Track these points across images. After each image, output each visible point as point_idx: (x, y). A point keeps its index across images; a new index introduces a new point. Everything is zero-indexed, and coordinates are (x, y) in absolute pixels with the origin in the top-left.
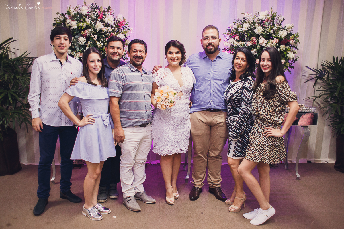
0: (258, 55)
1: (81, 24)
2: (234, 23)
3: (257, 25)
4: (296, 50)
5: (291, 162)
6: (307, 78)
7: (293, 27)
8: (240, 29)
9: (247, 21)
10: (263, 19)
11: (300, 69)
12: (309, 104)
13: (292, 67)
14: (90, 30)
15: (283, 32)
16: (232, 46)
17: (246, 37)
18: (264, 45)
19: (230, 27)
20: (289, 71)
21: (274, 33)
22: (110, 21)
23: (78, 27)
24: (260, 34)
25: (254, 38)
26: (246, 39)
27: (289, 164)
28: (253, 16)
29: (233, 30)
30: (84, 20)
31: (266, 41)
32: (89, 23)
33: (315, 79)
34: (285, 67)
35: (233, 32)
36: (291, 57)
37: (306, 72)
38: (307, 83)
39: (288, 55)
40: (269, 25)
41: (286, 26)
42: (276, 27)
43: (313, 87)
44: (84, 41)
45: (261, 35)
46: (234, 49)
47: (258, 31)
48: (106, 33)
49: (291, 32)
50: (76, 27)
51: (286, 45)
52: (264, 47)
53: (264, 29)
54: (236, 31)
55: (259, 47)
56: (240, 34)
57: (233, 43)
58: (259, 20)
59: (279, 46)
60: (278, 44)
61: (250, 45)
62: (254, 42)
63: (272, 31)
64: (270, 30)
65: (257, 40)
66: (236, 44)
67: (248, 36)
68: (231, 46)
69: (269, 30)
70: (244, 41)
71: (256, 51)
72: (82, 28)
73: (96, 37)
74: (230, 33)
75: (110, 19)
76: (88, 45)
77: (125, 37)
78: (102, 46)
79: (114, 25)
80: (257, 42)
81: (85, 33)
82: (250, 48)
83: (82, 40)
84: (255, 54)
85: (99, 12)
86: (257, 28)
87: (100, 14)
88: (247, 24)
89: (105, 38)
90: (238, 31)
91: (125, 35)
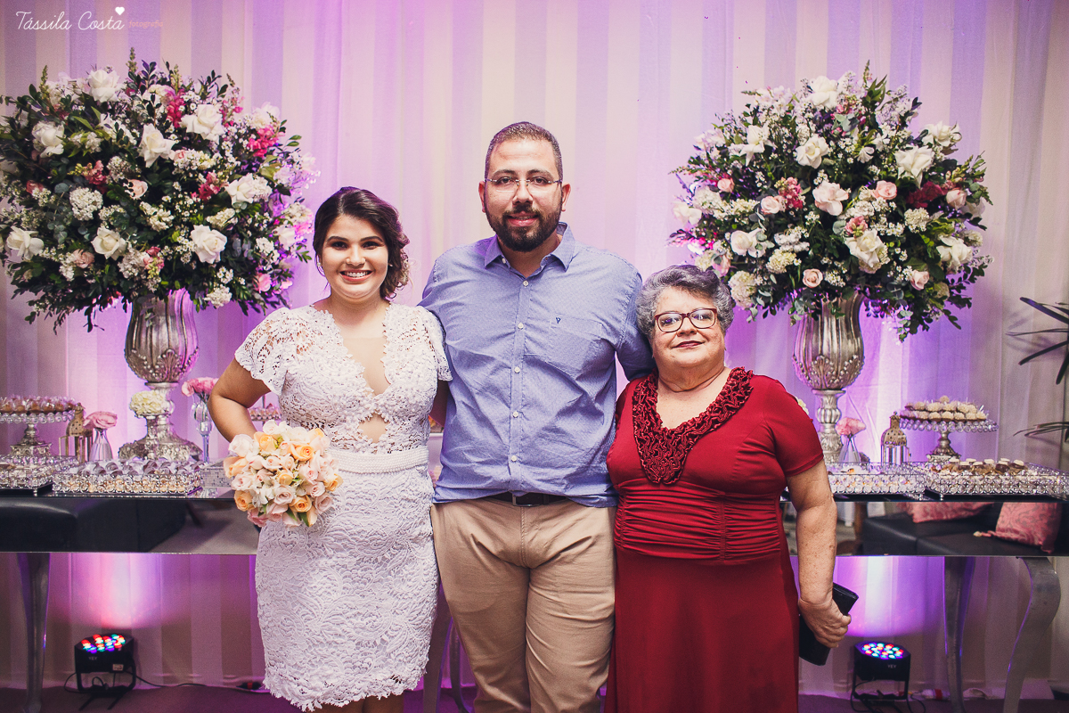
0: (810, 253)
1: (77, 138)
3: (802, 129)
4: (974, 232)
5: (979, 695)
6: (1030, 346)
7: (957, 137)
8: (733, 150)
9: (762, 118)
10: (829, 106)
11: (998, 308)
12: (1045, 452)
13: (963, 302)
14: (116, 160)
15: (917, 155)
16: (708, 218)
17: (760, 181)
18: (836, 209)
19: (701, 147)
20: (953, 319)
21: (876, 158)
22: (205, 125)
23: (69, 147)
24: (816, 168)
25: (792, 184)
26: (761, 187)
27: (972, 701)
28: (789, 94)
29: (709, 157)
30: (95, 122)
31: (843, 195)
32: (112, 133)
33: (1064, 347)
34: (931, 301)
35: (707, 162)
36: (956, 257)
37: (1023, 321)
38: (1029, 364)
39: (940, 249)
40: (852, 128)
41: (925, 133)
42: (882, 134)
43: (1058, 381)
44: (94, 203)
45: (820, 168)
46: (716, 230)
47: (807, 151)
48: (187, 173)
49: (950, 157)
50: (59, 150)
51: (931, 211)
52: (835, 218)
53: (832, 143)
54: (723, 157)
55: (812, 217)
56: (735, 170)
57: (708, 206)
58: (814, 111)
59: (900, 213)
60: (893, 205)
61: (774, 211)
62: (790, 197)
63: (865, 154)
64: (860, 147)
65: (808, 190)
66: (722, 210)
67: (769, 174)
68: (701, 221)
69: (853, 148)
70: (753, 198)
71: (802, 235)
72: (81, 153)
73: (139, 188)
74: (697, 167)
75: (203, 119)
76: (107, 221)
77: (269, 190)
78: (167, 223)
79: (229, 143)
80: (805, 200)
81: (94, 171)
82: (776, 224)
83: (84, 201)
84: (798, 248)
85: (169, 94)
86: (805, 140)
87: (173, 103)
88: (761, 125)
89: (182, 192)
90: (728, 158)
91: (271, 183)
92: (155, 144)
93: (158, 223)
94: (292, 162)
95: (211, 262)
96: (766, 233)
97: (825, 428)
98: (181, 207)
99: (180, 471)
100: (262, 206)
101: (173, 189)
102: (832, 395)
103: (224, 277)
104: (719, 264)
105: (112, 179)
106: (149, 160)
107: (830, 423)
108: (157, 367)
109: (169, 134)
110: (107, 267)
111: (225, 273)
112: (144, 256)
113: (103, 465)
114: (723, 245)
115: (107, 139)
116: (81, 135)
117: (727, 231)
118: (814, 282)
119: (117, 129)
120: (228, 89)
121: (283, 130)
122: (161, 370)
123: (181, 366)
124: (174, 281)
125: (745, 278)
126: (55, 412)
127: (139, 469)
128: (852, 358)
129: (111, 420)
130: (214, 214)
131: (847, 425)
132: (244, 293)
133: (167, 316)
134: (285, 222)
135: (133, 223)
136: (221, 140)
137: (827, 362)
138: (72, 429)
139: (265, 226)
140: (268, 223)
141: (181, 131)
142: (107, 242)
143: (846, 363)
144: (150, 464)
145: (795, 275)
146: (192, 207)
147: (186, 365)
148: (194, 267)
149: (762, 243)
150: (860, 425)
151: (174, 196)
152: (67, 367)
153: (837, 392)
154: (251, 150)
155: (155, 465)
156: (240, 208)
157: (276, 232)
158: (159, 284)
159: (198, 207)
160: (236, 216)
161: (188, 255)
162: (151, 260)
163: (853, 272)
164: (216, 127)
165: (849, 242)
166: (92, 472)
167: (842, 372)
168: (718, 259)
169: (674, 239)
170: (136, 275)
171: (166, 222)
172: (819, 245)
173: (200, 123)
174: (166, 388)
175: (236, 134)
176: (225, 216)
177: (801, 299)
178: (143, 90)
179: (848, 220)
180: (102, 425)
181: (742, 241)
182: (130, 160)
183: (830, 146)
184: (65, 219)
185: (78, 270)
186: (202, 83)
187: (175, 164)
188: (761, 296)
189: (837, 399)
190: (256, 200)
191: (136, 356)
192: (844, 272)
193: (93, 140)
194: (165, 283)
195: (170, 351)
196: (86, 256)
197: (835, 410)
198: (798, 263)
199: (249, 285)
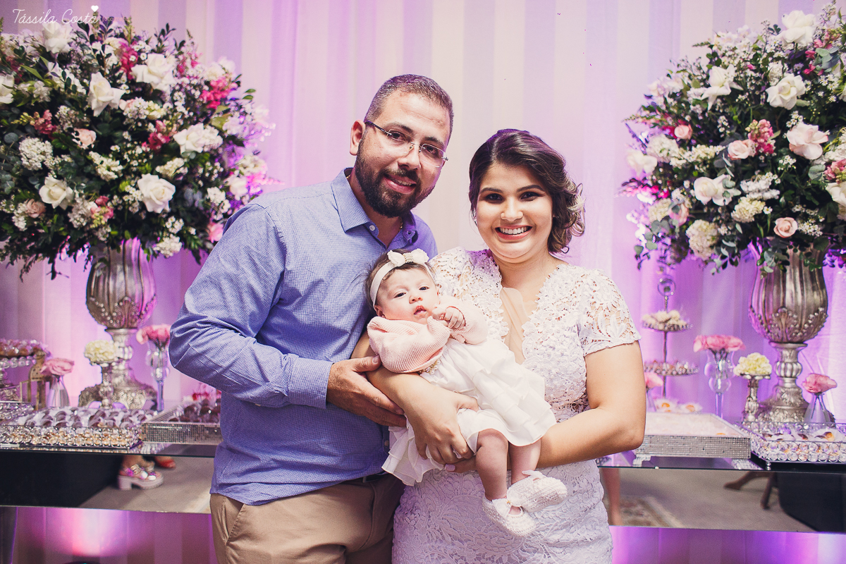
0: (782, 200)
1: (24, 87)
2: (668, 75)
3: (775, 68)
8: (693, 94)
10: (804, 43)
14: (63, 110)
16: (664, 166)
17: (723, 126)
18: (813, 153)
19: (655, 94)
22: (155, 75)
23: (18, 96)
24: (789, 107)
25: (764, 126)
26: (724, 132)
28: (754, 34)
29: (665, 102)
30: (42, 69)
31: (823, 137)
32: (60, 83)
35: (664, 108)
40: (832, 64)
44: (43, 153)
45: (794, 110)
46: (672, 177)
47: (780, 91)
48: (136, 122)
50: (8, 99)
52: (812, 163)
53: (809, 83)
54: (679, 102)
55: (787, 161)
56: (694, 115)
57: (665, 153)
61: (744, 156)
62: (762, 140)
65: (778, 134)
66: (678, 157)
67: (735, 117)
68: (657, 168)
69: (836, 85)
70: (716, 143)
71: (773, 182)
72: (30, 102)
73: (86, 138)
74: (653, 114)
75: (153, 69)
76: (56, 171)
77: (219, 140)
78: (116, 173)
79: (181, 93)
80: (775, 145)
81: (41, 121)
82: (744, 170)
83: (34, 151)
84: (768, 195)
85: (123, 46)
86: (777, 80)
87: (127, 55)
88: (726, 67)
89: (132, 142)
90: (688, 104)
91: (221, 133)
92: (103, 93)
93: (106, 172)
94: (245, 113)
95: (159, 211)
96: (732, 179)
97: (784, 382)
98: (131, 156)
99: (125, 423)
100: (214, 156)
101: (124, 140)
102: (794, 349)
103: (173, 227)
104: (677, 213)
105: (62, 129)
106: (98, 108)
107: (791, 377)
108: (114, 314)
109: (121, 85)
110: (56, 217)
111: (173, 223)
112: (92, 205)
113: (53, 414)
114: (683, 193)
115: (56, 88)
116: (29, 85)
117: (686, 179)
118: (787, 231)
119: (64, 78)
120: (185, 44)
121: (238, 83)
122: (119, 317)
123: (138, 313)
124: (124, 231)
125: (705, 227)
126: (18, 357)
127: (85, 421)
128: (818, 311)
129: (67, 366)
130: (164, 164)
131: (816, 383)
132: (195, 243)
133: (124, 265)
134: (237, 172)
135: (80, 172)
136: (174, 91)
137: (790, 315)
138: (33, 374)
139: (216, 176)
140: (219, 173)
141: (132, 82)
142: (54, 192)
143: (811, 316)
144: (98, 414)
145: (764, 224)
146: (140, 156)
147: (143, 312)
148: (143, 217)
149: (729, 191)
150: (830, 383)
151: (123, 146)
152: (44, 311)
153: (799, 345)
154: (205, 102)
155: (104, 415)
156: (188, 158)
157: (227, 182)
158: (109, 233)
159: (147, 157)
160: (184, 166)
161: (136, 205)
162: (99, 209)
163: (829, 221)
164: (165, 78)
165: (832, 188)
166: (38, 424)
167: (806, 326)
168: (676, 208)
169: (625, 188)
170: (84, 224)
171: (114, 172)
172: (793, 192)
173: (150, 72)
174: (125, 335)
175: (188, 85)
176: (174, 165)
177: (770, 250)
178: (93, 39)
179: (828, 164)
180: (58, 371)
181: (707, 189)
182: (77, 109)
183: (806, 86)
184: (14, 169)
185: (29, 219)
186: (156, 35)
187: (125, 114)
188: (724, 246)
189: (798, 352)
190: (206, 149)
191: (94, 303)
192: (821, 220)
193: (40, 89)
194: (115, 233)
195: (126, 299)
196: (36, 206)
197: (796, 363)
198: (768, 211)
199: (201, 235)
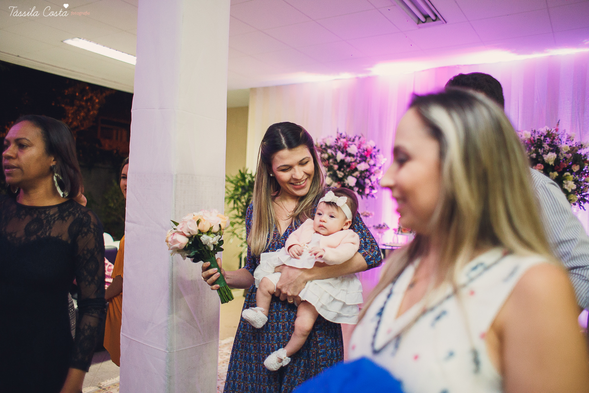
48: (348, 163)
73: (336, 167)
76: (328, 176)
87: (345, 144)
91: (369, 165)
93: (340, 176)
94: (376, 157)
95: (352, 186)
98: (346, 172)
100: (367, 170)
101: (344, 167)
105: (330, 165)
106: (339, 160)
109: (344, 153)
111: (356, 188)
115: (329, 155)
119: (331, 153)
121: (375, 148)
130: (354, 173)
134: (374, 174)
136: (357, 154)
140: (368, 175)
141: (347, 152)
154: (365, 156)
156: (360, 171)
157: (370, 177)
159: (350, 172)
161: (347, 184)
164: (356, 151)
173: (351, 150)
175: (361, 151)
176: (357, 174)
182: (334, 160)
187: (345, 161)
193: (326, 156)
199: (363, 192)
